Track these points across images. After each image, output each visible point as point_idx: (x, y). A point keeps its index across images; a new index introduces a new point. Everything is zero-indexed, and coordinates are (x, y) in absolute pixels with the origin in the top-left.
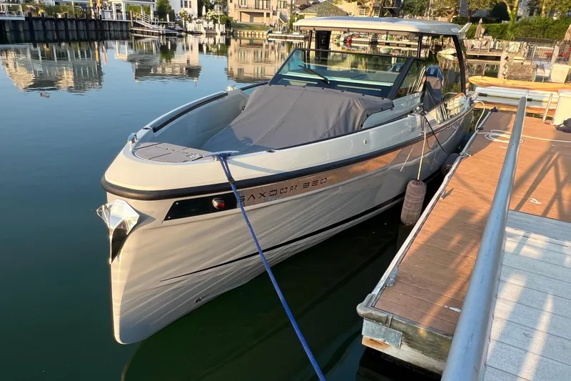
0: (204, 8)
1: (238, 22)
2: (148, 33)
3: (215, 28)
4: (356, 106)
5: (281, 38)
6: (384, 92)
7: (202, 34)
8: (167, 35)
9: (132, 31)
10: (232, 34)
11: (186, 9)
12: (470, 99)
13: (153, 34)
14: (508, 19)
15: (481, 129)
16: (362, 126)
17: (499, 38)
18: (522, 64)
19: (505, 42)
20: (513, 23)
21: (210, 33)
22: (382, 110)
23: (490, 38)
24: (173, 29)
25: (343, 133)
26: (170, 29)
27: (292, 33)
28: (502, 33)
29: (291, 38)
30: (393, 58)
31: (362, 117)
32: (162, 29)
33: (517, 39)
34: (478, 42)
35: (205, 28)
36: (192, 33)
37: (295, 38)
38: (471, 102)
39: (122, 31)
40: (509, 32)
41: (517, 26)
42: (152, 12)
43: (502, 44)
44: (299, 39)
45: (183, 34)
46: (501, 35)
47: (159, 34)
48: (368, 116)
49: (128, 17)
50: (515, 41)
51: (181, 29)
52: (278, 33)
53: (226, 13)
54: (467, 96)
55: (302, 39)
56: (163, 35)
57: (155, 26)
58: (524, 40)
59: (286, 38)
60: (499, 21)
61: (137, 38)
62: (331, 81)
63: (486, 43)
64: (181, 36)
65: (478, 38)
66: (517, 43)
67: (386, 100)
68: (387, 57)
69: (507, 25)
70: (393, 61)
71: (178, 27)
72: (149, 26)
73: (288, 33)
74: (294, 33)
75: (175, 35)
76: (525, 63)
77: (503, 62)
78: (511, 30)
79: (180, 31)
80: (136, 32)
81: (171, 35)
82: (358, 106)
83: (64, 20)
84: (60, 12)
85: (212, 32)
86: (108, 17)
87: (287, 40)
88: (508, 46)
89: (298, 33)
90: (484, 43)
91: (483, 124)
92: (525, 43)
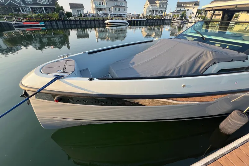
0: (198, 14)
2: (176, 23)
7: (193, 22)
8: (181, 23)
9: (172, 22)
11: (191, 15)
13: (177, 23)
22: (232, 61)
24: (184, 21)
26: (183, 21)
32: (180, 21)
35: (195, 21)
36: (190, 22)
39: (169, 22)
42: (179, 16)
45: (187, 23)
47: (179, 23)
48: (215, 63)
49: (172, 18)
53: (205, 16)
56: (180, 23)
57: (179, 21)
61: (172, 24)
64: (186, 23)
67: (242, 54)
71: (186, 21)
72: (177, 20)
75: (184, 23)
79: (186, 22)
80: (173, 22)
81: (182, 23)
83: (155, 19)
84: (155, 17)
86: (167, 18)
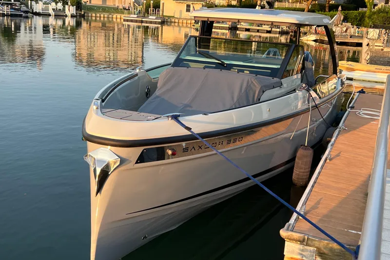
1: (88, 4)
3: (64, 9)
4: (254, 84)
5: (136, 21)
6: (273, 73)
7: (50, 15)
8: (12, 15)
10: (83, 16)
12: (342, 80)
14: (366, 7)
15: (352, 108)
16: (259, 100)
17: (359, 26)
18: (382, 50)
19: (364, 29)
20: (371, 11)
21: (59, 15)
22: (274, 88)
23: (349, 24)
24: (18, 10)
25: (246, 105)
26: (15, 9)
27: (148, 17)
28: (360, 20)
29: (147, 22)
30: (253, 43)
31: (259, 92)
33: (375, 27)
34: (339, 28)
35: (53, 9)
36: (39, 14)
37: (151, 22)
38: (342, 83)
40: (366, 19)
41: (374, 13)
43: (362, 31)
44: (155, 23)
45: (30, 15)
46: (359, 22)
47: (4, 15)
48: (263, 92)
50: (373, 28)
51: (27, 10)
52: (134, 17)
54: (339, 78)
55: (159, 23)
56: (7, 15)
58: (383, 28)
59: (142, 22)
60: (356, 9)
62: (227, 64)
63: (347, 30)
64: (27, 17)
65: (337, 26)
66: (376, 30)
67: (276, 79)
68: (248, 42)
69: (365, 12)
70: (254, 46)
71: (24, 8)
73: (144, 17)
74: (150, 17)
75: (21, 16)
76: (386, 50)
77: (365, 48)
78: (369, 17)
79: (26, 12)
81: (16, 16)
82: (256, 84)
85: (62, 14)
87: (143, 24)
88: (367, 33)
89: (154, 17)
90: (345, 29)
91: (354, 104)
92: (384, 30)
